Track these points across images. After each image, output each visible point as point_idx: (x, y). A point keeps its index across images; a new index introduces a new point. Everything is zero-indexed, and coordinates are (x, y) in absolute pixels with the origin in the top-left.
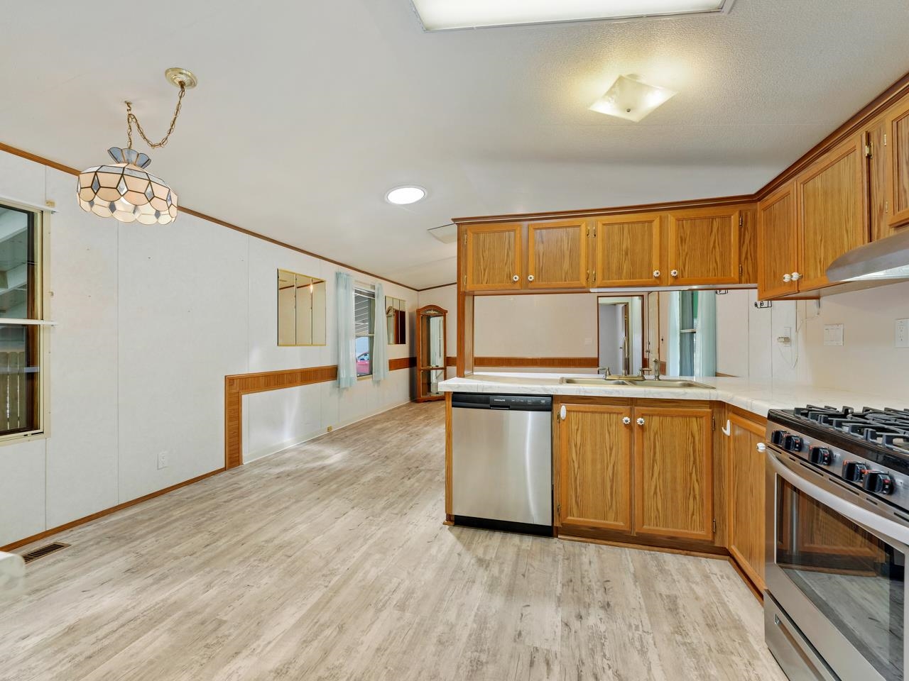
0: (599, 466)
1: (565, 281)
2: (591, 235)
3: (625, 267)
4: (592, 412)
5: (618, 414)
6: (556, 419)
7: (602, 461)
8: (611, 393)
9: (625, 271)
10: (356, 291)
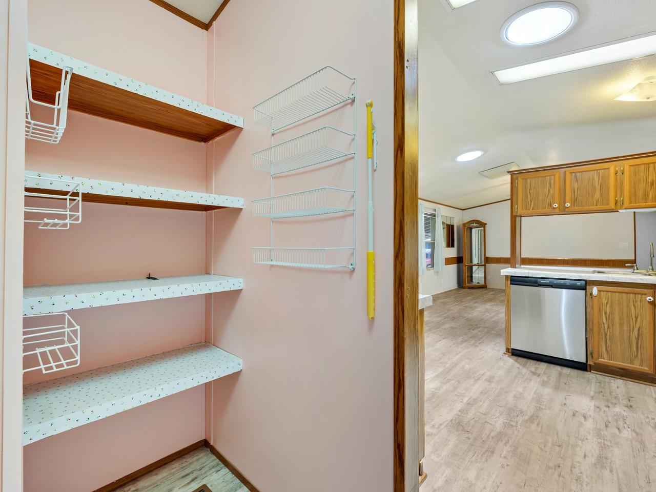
0: (626, 328)
1: (596, 205)
2: (619, 174)
3: (651, 194)
4: (620, 292)
5: (642, 294)
6: (589, 297)
7: (629, 325)
8: (637, 280)
9: (650, 197)
10: (425, 214)
